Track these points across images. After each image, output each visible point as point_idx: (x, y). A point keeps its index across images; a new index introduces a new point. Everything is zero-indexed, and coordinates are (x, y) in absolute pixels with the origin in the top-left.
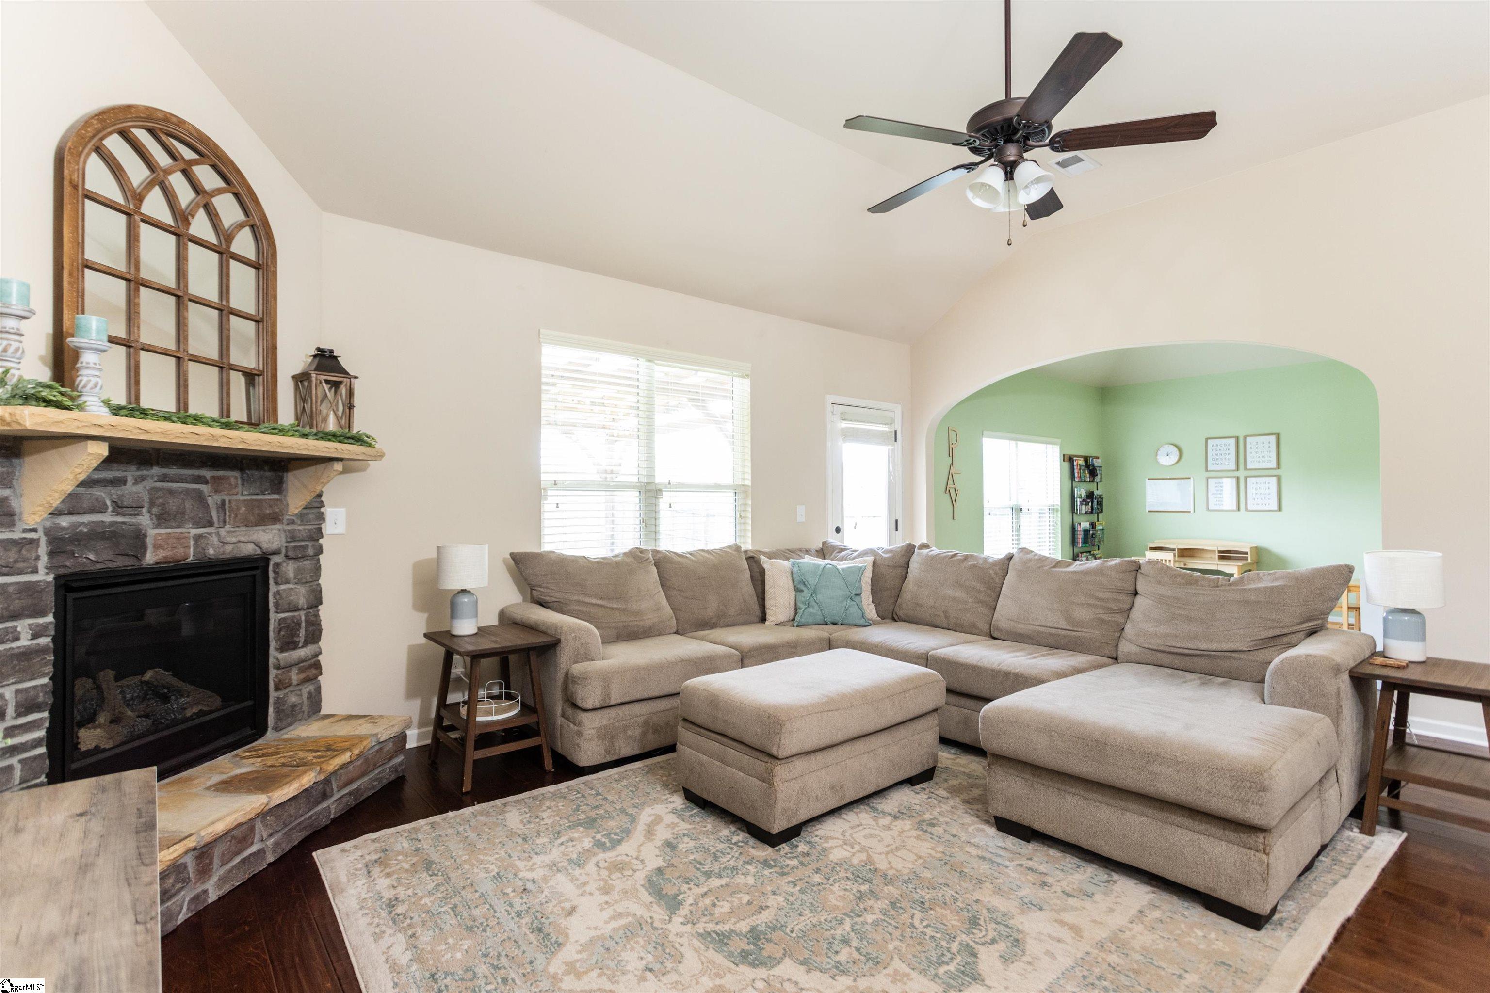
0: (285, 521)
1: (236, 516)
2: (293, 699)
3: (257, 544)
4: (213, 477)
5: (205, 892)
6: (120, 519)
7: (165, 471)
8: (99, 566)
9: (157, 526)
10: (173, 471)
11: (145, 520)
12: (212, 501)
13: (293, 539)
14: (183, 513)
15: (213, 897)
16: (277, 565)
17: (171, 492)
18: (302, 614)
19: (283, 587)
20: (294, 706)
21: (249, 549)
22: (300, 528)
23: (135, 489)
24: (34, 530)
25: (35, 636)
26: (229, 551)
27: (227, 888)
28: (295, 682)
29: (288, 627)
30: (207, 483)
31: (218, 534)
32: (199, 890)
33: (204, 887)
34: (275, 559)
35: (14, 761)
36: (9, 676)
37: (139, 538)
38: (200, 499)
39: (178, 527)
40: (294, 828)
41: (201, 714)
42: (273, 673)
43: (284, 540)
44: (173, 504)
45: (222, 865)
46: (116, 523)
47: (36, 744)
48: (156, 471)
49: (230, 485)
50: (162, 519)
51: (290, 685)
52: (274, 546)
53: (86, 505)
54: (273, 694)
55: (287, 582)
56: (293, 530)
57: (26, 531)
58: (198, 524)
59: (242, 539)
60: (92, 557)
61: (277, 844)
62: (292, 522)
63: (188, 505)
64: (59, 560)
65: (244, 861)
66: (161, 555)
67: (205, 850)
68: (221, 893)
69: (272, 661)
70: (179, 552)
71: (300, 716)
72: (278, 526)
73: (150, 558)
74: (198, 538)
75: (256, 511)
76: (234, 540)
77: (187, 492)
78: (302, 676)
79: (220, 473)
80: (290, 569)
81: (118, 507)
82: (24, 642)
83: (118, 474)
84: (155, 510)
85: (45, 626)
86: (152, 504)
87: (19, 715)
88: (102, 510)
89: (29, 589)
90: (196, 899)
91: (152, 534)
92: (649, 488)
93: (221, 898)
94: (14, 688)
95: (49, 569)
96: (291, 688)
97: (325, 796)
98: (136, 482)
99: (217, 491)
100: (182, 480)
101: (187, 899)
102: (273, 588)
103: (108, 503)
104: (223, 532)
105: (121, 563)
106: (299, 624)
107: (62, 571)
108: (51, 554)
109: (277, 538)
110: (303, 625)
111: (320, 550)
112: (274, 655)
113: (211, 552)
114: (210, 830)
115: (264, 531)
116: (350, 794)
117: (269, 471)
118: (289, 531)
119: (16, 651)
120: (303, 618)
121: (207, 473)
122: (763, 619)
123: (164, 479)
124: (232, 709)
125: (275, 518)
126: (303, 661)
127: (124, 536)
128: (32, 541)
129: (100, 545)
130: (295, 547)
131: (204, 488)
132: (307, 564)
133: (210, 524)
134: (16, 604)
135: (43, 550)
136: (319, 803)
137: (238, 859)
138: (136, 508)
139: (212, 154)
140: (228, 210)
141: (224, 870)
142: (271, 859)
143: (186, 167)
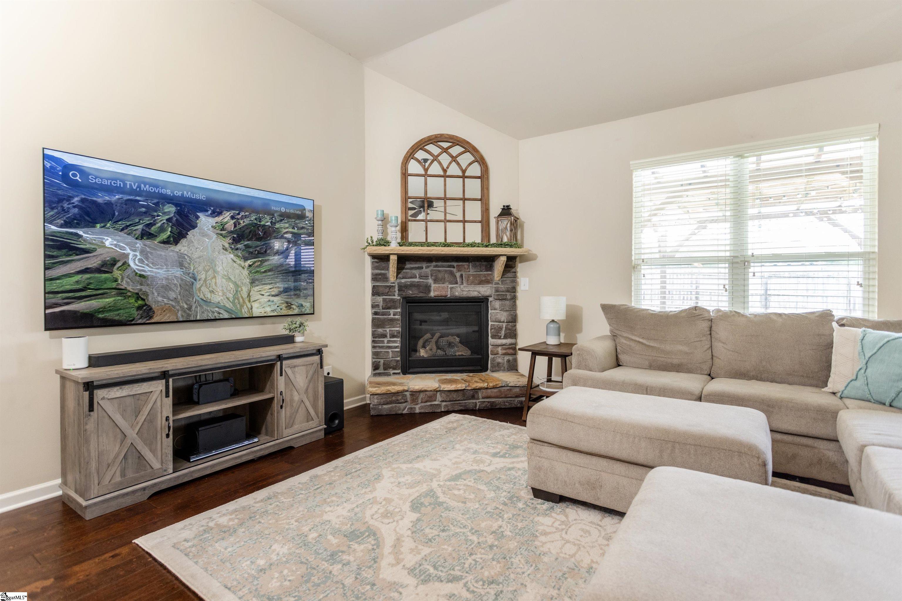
0: (494, 283)
1: (468, 280)
2: (499, 360)
3: (479, 292)
4: (457, 265)
5: (415, 408)
6: (421, 280)
7: (437, 264)
8: (413, 296)
9: (434, 284)
10: (440, 264)
11: (430, 281)
12: (458, 275)
13: (497, 291)
14: (445, 279)
15: (417, 411)
16: (491, 301)
17: (439, 271)
18: (504, 325)
19: (493, 311)
20: (499, 364)
21: (474, 294)
22: (502, 286)
23: (426, 270)
24: (394, 283)
25: (394, 315)
26: (465, 294)
27: (423, 411)
28: (500, 353)
29: (495, 328)
30: (454, 267)
31: (460, 287)
32: (413, 406)
33: (415, 406)
34: (490, 299)
35: (390, 350)
36: (387, 325)
37: (428, 288)
38: (452, 274)
39: (443, 284)
40: (458, 404)
41: (462, 355)
42: (490, 347)
43: (494, 291)
44: (440, 276)
45: (422, 402)
46: (419, 282)
47: (396, 347)
48: (434, 264)
49: (465, 268)
50: (436, 281)
51: (497, 354)
52: (487, 294)
53: (409, 275)
54: (491, 356)
55: (495, 309)
56: (498, 287)
57: (391, 283)
58: (451, 283)
59: (471, 290)
60: (411, 292)
61: (446, 406)
62: (498, 284)
63: (446, 276)
64: (401, 293)
65: (431, 405)
66: (436, 293)
67: (414, 393)
68: (420, 411)
69: (489, 342)
70: (443, 293)
71: (502, 368)
72: (490, 285)
73: (432, 294)
74: (451, 288)
75: (478, 279)
76: (467, 290)
77: (446, 271)
78: (504, 351)
79: (461, 264)
80: (497, 304)
81: (421, 277)
82: (392, 316)
83: (420, 265)
84: (433, 277)
85: (397, 312)
86: (432, 276)
87: (390, 338)
88: (415, 277)
89: (393, 301)
90: (411, 408)
91: (433, 286)
92: (735, 260)
93: (420, 413)
94: (389, 329)
95: (399, 295)
96: (499, 355)
97: (473, 397)
98: (426, 268)
99: (459, 271)
100: (443, 267)
101: (407, 407)
102: (490, 311)
103: (417, 275)
104: (462, 286)
105: (421, 295)
106: (501, 328)
107: (402, 296)
108: (399, 290)
109: (489, 290)
110: (504, 329)
111: (515, 297)
112: (491, 341)
113: (457, 294)
114: (413, 387)
115: (483, 287)
116: (488, 402)
117: (485, 262)
118: (495, 287)
119: (389, 318)
120: (504, 326)
121: (455, 264)
123: (436, 266)
124: (473, 357)
125: (488, 282)
126: (504, 345)
127: (421, 286)
128: (393, 286)
129: (413, 289)
130: (498, 295)
131: (455, 270)
132: (507, 303)
133: (457, 283)
134: (389, 305)
135: (397, 289)
136: (470, 399)
137: (429, 404)
138: (426, 277)
139: (455, 141)
140: (466, 159)
141: (423, 404)
142: (443, 410)
143: (445, 150)
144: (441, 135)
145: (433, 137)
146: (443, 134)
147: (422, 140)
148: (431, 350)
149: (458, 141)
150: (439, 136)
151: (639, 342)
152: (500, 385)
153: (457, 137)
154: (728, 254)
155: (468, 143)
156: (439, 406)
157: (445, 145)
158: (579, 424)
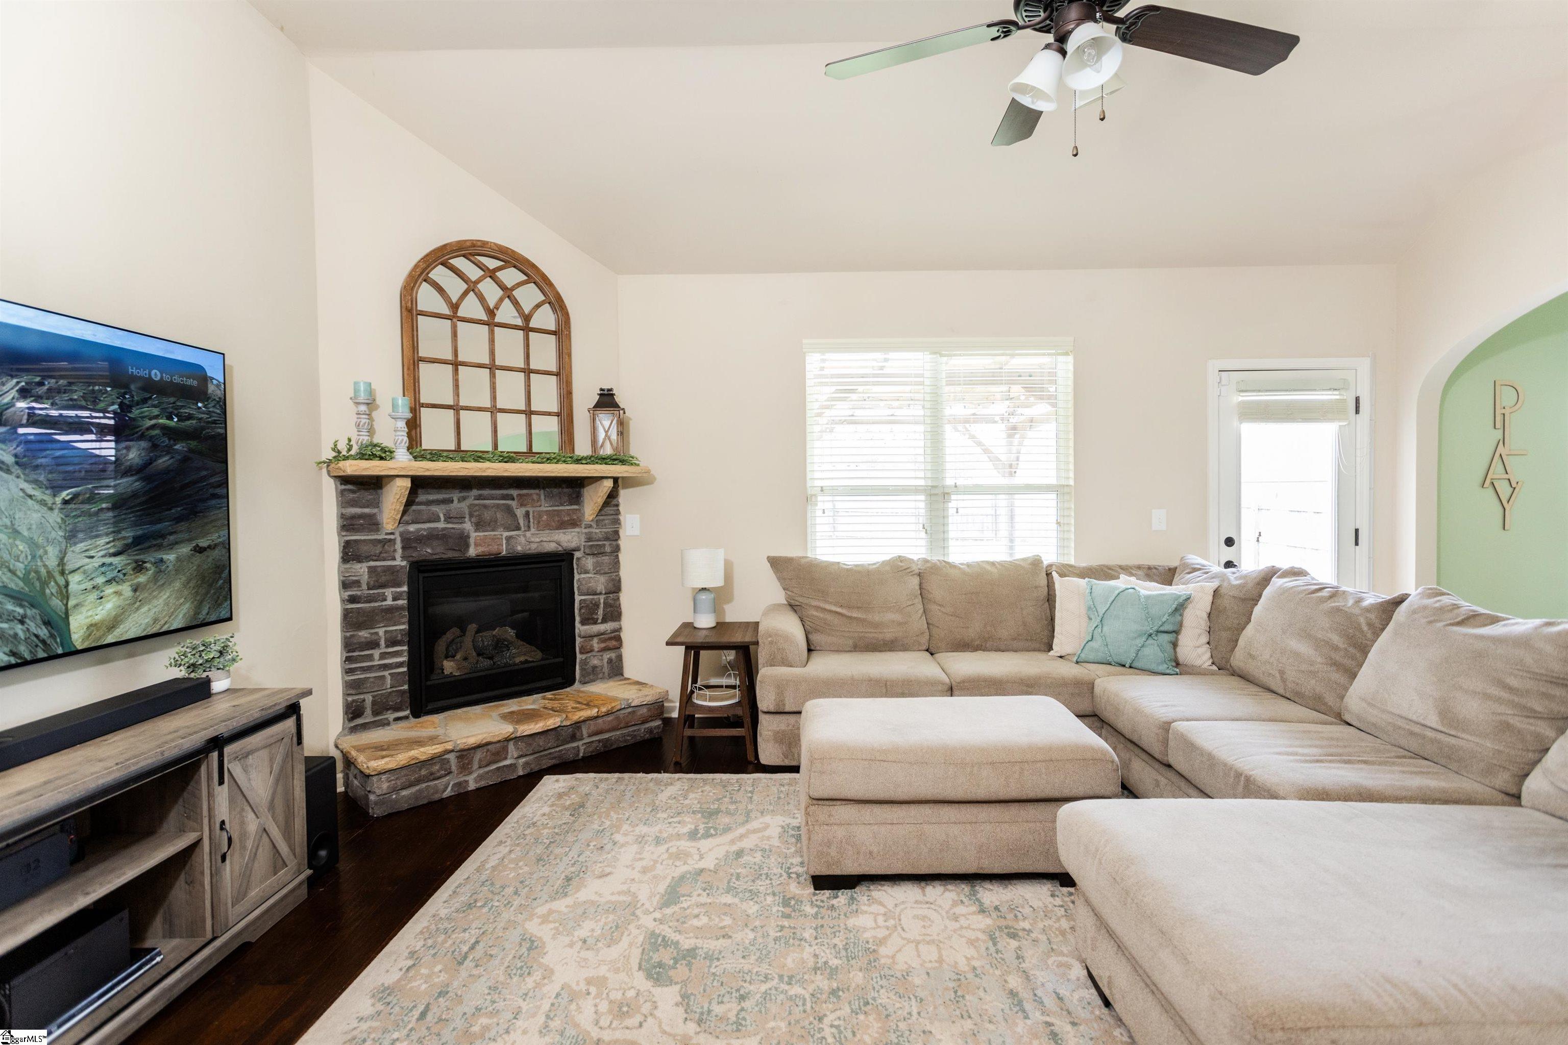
0: (583, 526)
1: (539, 522)
2: (595, 662)
3: (558, 543)
4: (519, 495)
5: (467, 782)
6: (450, 526)
7: (480, 492)
8: (435, 557)
9: (476, 531)
10: (486, 492)
11: (468, 526)
12: (520, 512)
13: (589, 539)
14: (496, 521)
15: (472, 786)
16: (578, 559)
17: (485, 506)
18: (602, 599)
19: (583, 576)
20: (594, 668)
21: (551, 547)
22: (597, 531)
23: (459, 505)
24: (392, 534)
25: (394, 599)
26: (534, 548)
27: (483, 783)
28: (596, 649)
29: (587, 606)
30: (513, 499)
31: (525, 536)
32: (462, 779)
33: (466, 778)
34: (577, 555)
35: (386, 673)
36: (380, 622)
37: (463, 540)
38: (509, 510)
39: (493, 530)
40: (546, 755)
41: (526, 662)
42: (578, 640)
43: (583, 540)
44: (487, 515)
45: (480, 767)
46: (446, 528)
47: (400, 665)
48: (475, 492)
49: (533, 500)
50: (479, 525)
51: (592, 651)
52: (573, 545)
53: (425, 517)
54: (579, 657)
55: (586, 572)
56: (591, 533)
57: (387, 534)
58: (508, 529)
59: (545, 539)
60: (429, 551)
61: (526, 764)
62: (591, 526)
63: (499, 515)
64: (409, 552)
65: (498, 768)
66: (480, 550)
67: (465, 753)
68: (478, 785)
69: (577, 631)
70: (494, 549)
71: (601, 675)
72: (577, 530)
73: (472, 552)
74: (509, 539)
75: (557, 519)
76: (538, 540)
77: (498, 506)
78: (603, 645)
79: (525, 492)
80: (589, 562)
81: (448, 519)
82: (389, 602)
83: (446, 496)
84: (473, 519)
85: (401, 593)
86: (471, 516)
87: (387, 646)
88: (437, 520)
89: (391, 570)
90: (459, 784)
91: (474, 535)
92: (933, 492)
93: (478, 789)
94: (384, 629)
95: (403, 558)
96: (594, 653)
97: (573, 738)
98: (459, 501)
99: (522, 505)
100: (493, 499)
101: (452, 783)
102: (576, 577)
103: (442, 516)
104: (528, 534)
105: (450, 555)
106: (597, 605)
107: (411, 559)
108: (403, 548)
109: (576, 538)
110: (602, 606)
111: (617, 549)
112: (579, 628)
113: (519, 548)
114: (464, 741)
115: (564, 533)
116: (599, 741)
117: (567, 488)
118: (586, 533)
119: (384, 607)
120: (602, 601)
121: (514, 492)
122: (1050, 648)
123: (479, 497)
124: (547, 662)
125: (574, 523)
126: (602, 634)
127: (450, 537)
128: (390, 540)
129: (435, 543)
130: (592, 546)
131: (513, 504)
132: (606, 559)
133: (518, 528)
134: (383, 579)
135: (399, 545)
136: (568, 743)
137: (494, 767)
138: (460, 518)
139: (511, 259)
140: (529, 296)
141: (481, 771)
142: (521, 773)
143: (491, 274)
144: (484, 244)
145: (468, 244)
146: (488, 242)
147: (445, 246)
148: (465, 659)
149: (517, 260)
150: (479, 244)
151: (836, 613)
152: (619, 707)
153: (513, 251)
154: (922, 482)
155: (533, 266)
156: (512, 767)
157: (492, 264)
158: (895, 762)
